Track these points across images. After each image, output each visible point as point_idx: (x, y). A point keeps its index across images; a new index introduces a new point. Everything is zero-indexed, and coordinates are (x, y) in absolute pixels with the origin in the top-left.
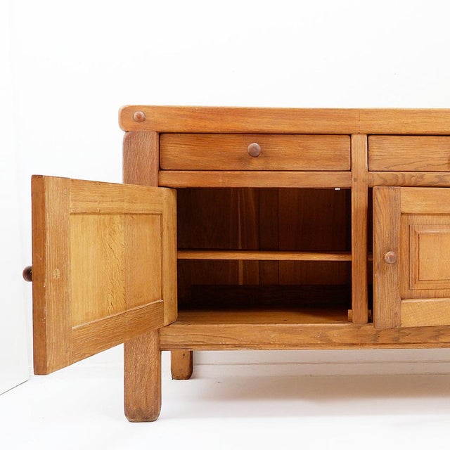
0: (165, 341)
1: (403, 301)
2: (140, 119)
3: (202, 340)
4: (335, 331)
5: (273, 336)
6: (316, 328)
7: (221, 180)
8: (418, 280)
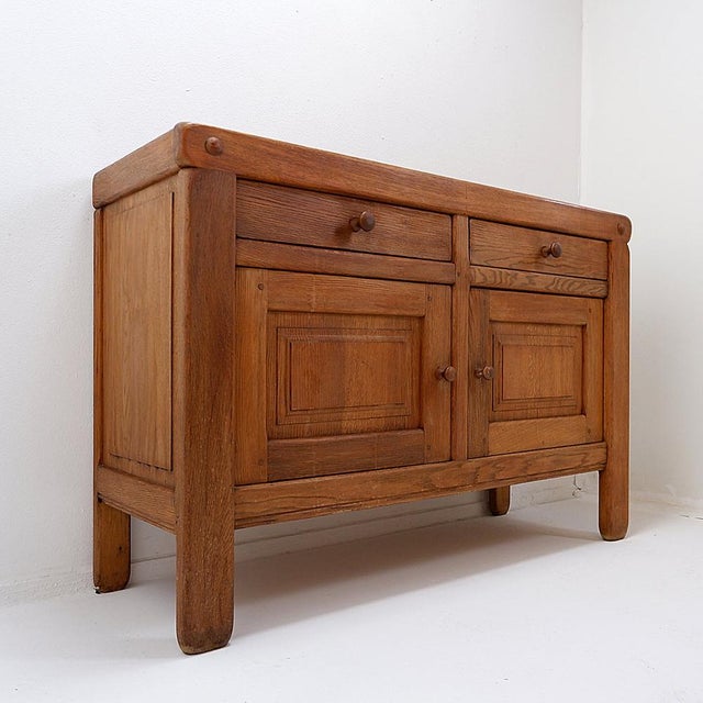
0: (242, 513)
1: (491, 425)
2: (214, 150)
3: (292, 505)
4: (437, 473)
5: (374, 488)
6: (419, 471)
7: (317, 262)
8: (501, 399)
